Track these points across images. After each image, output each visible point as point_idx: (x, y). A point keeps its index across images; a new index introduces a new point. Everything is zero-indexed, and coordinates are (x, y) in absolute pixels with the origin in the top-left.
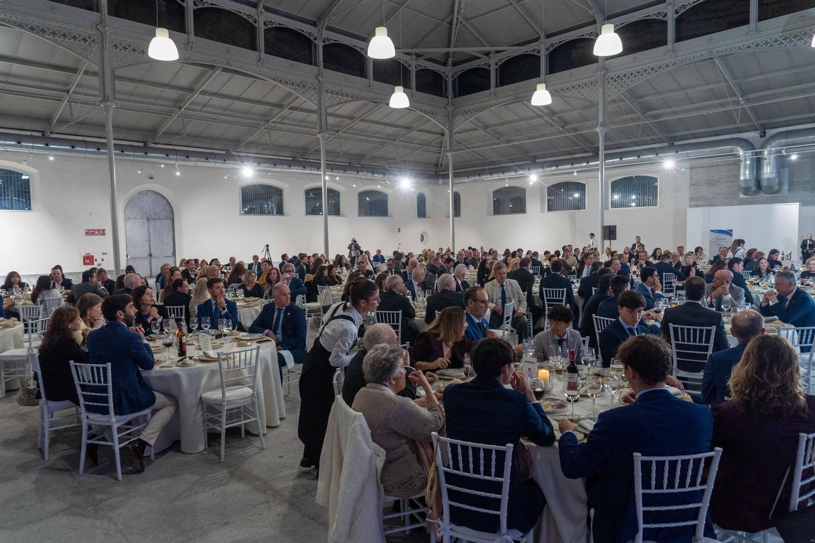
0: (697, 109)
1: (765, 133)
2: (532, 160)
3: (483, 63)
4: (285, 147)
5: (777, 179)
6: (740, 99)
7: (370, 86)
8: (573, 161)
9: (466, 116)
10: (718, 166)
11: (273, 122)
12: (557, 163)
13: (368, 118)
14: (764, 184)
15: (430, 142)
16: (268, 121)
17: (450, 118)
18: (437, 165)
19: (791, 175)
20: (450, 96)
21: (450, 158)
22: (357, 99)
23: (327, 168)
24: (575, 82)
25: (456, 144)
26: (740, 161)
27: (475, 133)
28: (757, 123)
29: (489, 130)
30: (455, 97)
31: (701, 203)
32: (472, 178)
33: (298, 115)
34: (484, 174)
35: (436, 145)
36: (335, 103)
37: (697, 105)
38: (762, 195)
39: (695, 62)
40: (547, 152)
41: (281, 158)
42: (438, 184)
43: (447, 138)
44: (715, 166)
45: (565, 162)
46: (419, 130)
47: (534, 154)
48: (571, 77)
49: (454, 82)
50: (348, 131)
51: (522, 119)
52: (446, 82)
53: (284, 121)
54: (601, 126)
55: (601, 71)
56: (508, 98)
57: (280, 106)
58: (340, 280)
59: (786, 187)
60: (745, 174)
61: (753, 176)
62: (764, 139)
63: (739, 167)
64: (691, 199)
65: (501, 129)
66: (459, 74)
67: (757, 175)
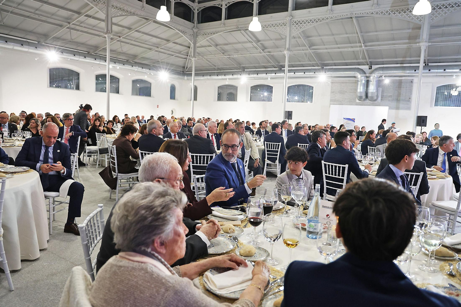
0: (339, 48)
1: (371, 67)
2: (242, 69)
3: (218, 4)
4: (82, 44)
5: (376, 93)
6: (363, 45)
7: (143, 7)
8: (267, 72)
9: (205, 36)
10: (346, 83)
11: (73, 24)
12: (257, 73)
13: (140, 30)
14: (370, 95)
15: (181, 52)
16: (69, 23)
17: (195, 36)
18: (184, 67)
19: (383, 92)
20: (195, 22)
21: (193, 62)
22: (134, 14)
23: (111, 61)
24: (274, 22)
25: (197, 55)
26: (358, 81)
27: (210, 49)
28: (368, 60)
29: (218, 47)
30: (199, 23)
31: (335, 103)
32: (205, 77)
33: (91, 21)
34: (213, 75)
35: (184, 54)
36: (119, 15)
37: (339, 46)
38: (367, 101)
39: (342, 19)
40: (251, 65)
41: (79, 51)
42: (184, 79)
43: (192, 50)
44: (345, 83)
45: (262, 72)
46: (174, 43)
47: (244, 66)
48: (271, 18)
49: (198, 14)
50: (127, 37)
51: (239, 43)
52: (194, 13)
53: (82, 25)
54: (287, 50)
55: (289, 17)
56: (232, 27)
57: (79, 13)
58: (114, 132)
59: (380, 98)
60: (361, 89)
61: (364, 90)
62: (370, 70)
63: (358, 85)
64: (331, 100)
65: (226, 47)
66: (202, 9)
67: (366, 90)
